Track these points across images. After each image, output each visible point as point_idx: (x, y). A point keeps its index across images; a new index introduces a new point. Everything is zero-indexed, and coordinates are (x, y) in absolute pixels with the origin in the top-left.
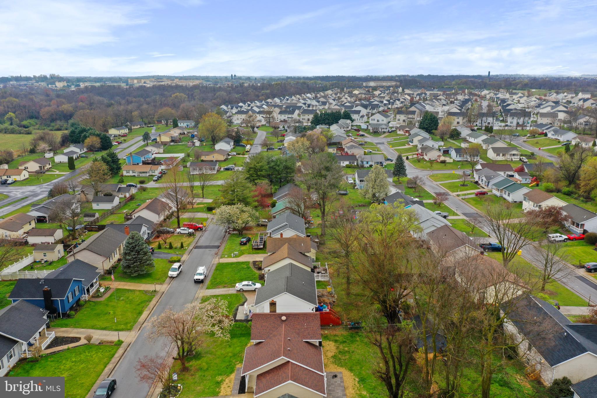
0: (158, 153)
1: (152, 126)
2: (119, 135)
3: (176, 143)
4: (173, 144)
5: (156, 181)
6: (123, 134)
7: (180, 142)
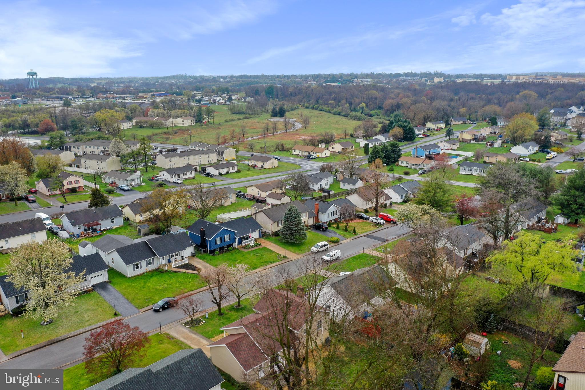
0: (451, 149)
1: (474, 123)
2: (434, 129)
3: (478, 141)
4: (474, 142)
5: (421, 174)
6: (439, 128)
7: (482, 141)
